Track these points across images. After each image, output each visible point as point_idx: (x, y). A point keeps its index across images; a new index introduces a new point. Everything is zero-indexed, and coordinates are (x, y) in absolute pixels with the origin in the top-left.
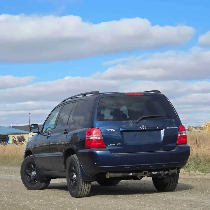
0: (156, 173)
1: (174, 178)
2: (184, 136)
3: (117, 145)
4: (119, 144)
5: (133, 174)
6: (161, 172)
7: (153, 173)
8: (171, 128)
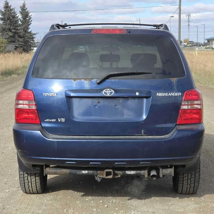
0: (132, 172)
1: (190, 175)
2: (197, 109)
3: (59, 121)
4: (63, 120)
5: (89, 171)
6: (142, 172)
7: (128, 172)
8: (166, 94)
